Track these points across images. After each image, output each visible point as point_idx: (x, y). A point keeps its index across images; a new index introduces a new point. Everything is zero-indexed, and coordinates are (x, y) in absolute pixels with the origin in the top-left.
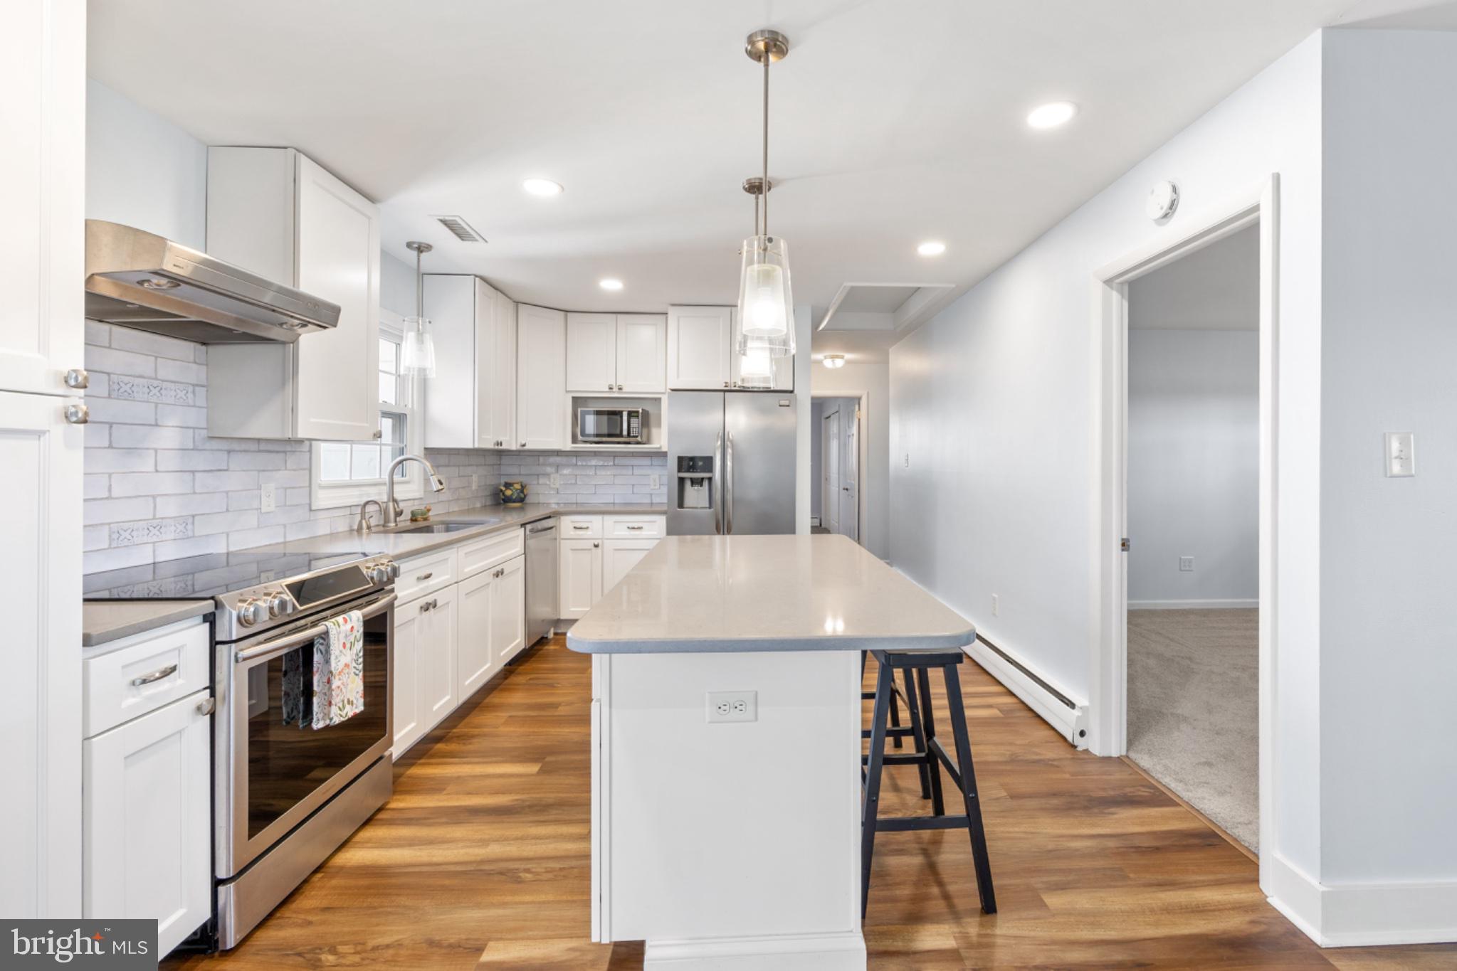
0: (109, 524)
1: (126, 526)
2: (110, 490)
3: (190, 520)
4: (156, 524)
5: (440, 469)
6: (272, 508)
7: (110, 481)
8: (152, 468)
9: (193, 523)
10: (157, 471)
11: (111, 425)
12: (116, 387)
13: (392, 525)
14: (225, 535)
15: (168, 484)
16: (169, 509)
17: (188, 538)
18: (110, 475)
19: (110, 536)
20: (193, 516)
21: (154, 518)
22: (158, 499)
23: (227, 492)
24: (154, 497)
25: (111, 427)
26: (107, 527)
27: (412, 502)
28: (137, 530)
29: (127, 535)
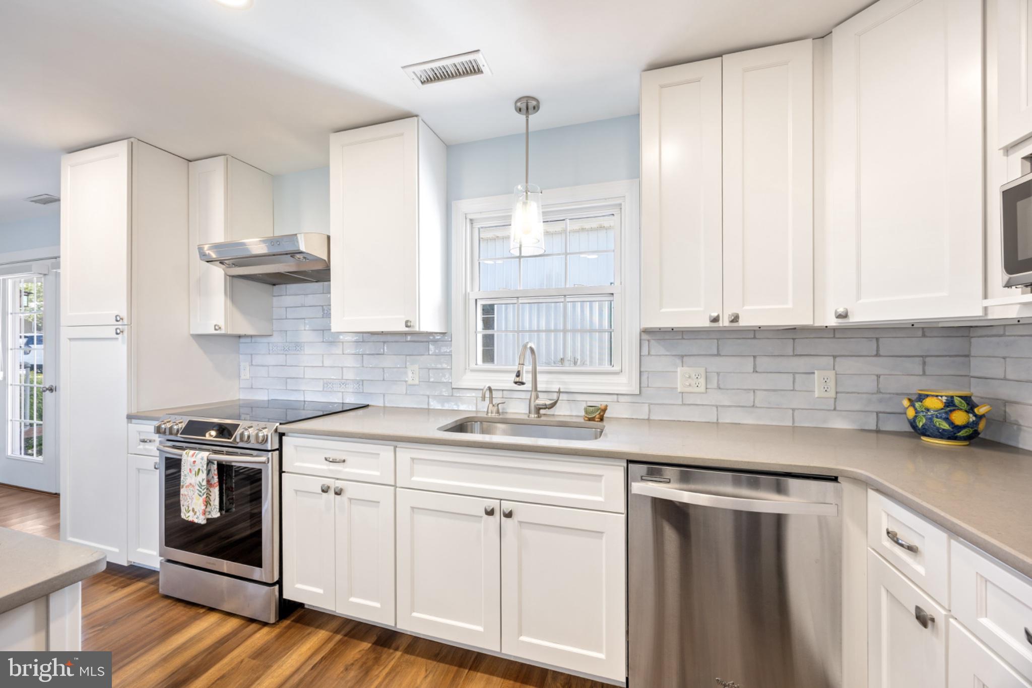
0: (323, 379)
1: (329, 381)
2: (323, 363)
3: (361, 383)
4: (344, 382)
5: (685, 359)
6: (416, 382)
7: (323, 358)
8: (341, 352)
9: (363, 385)
10: (343, 354)
11: (323, 330)
12: (326, 312)
13: (533, 416)
14: (382, 395)
15: (350, 362)
16: (350, 375)
17: (360, 393)
18: (323, 355)
19: (323, 385)
20: (363, 381)
21: (342, 379)
22: (344, 369)
23: (383, 368)
24: (342, 368)
25: (323, 332)
26: (322, 380)
27: (615, 397)
28: (335, 384)
29: (330, 385)
